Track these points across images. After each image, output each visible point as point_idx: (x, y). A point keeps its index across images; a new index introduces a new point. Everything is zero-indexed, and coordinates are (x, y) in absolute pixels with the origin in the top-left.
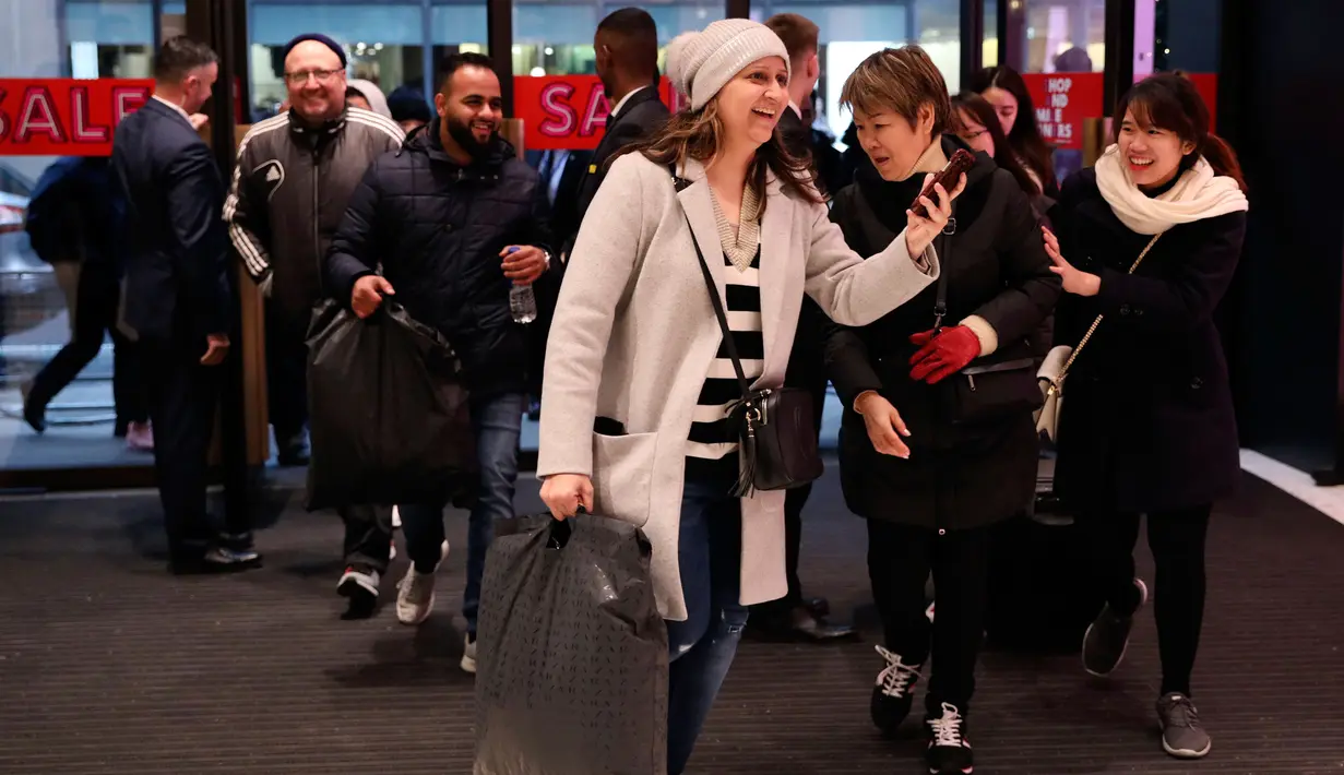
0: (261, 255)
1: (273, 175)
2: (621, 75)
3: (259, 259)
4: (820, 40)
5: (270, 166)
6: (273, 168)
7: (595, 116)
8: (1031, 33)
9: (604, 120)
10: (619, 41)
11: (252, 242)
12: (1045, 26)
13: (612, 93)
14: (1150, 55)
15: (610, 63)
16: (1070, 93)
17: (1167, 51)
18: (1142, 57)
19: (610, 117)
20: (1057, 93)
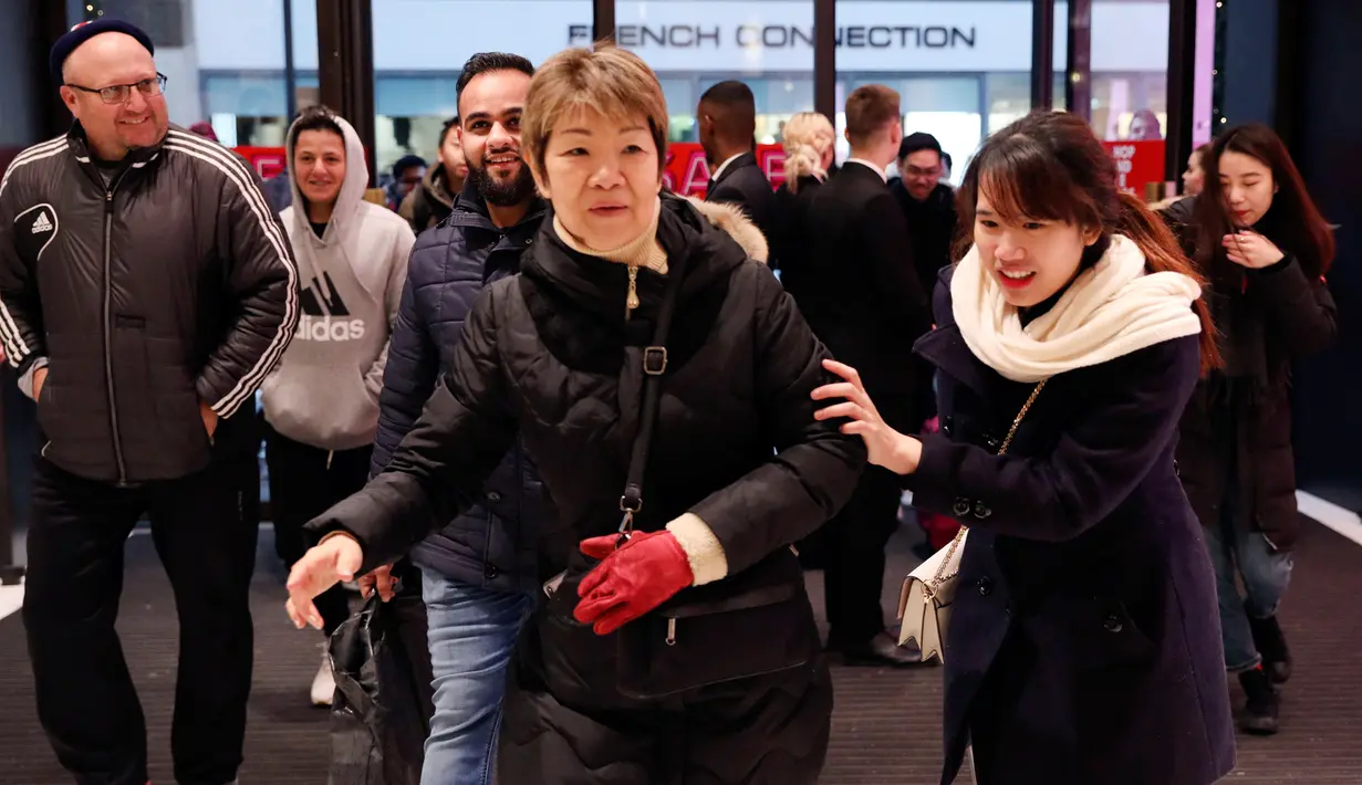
0: (23, 336)
1: (41, 224)
2: (720, 141)
3: (20, 341)
4: (901, 111)
5: (40, 209)
6: (43, 214)
7: (693, 180)
8: (1095, 104)
9: (705, 184)
10: (719, 111)
11: (13, 317)
12: (1108, 97)
13: (713, 160)
14: (1207, 123)
15: (712, 132)
16: (1133, 160)
17: (1223, 120)
18: (1200, 126)
19: (711, 181)
20: (1121, 159)
